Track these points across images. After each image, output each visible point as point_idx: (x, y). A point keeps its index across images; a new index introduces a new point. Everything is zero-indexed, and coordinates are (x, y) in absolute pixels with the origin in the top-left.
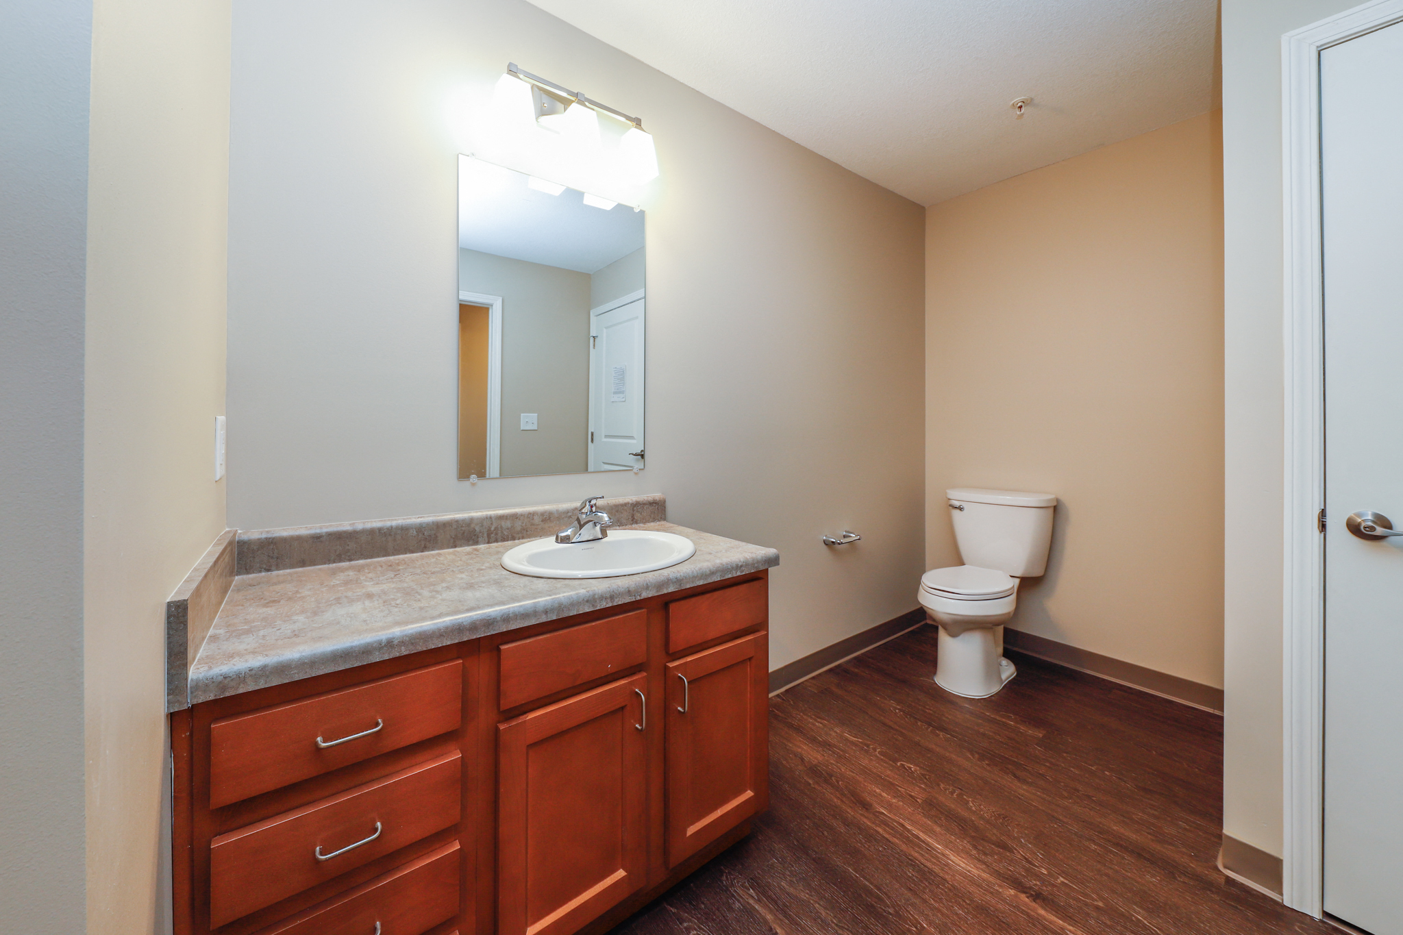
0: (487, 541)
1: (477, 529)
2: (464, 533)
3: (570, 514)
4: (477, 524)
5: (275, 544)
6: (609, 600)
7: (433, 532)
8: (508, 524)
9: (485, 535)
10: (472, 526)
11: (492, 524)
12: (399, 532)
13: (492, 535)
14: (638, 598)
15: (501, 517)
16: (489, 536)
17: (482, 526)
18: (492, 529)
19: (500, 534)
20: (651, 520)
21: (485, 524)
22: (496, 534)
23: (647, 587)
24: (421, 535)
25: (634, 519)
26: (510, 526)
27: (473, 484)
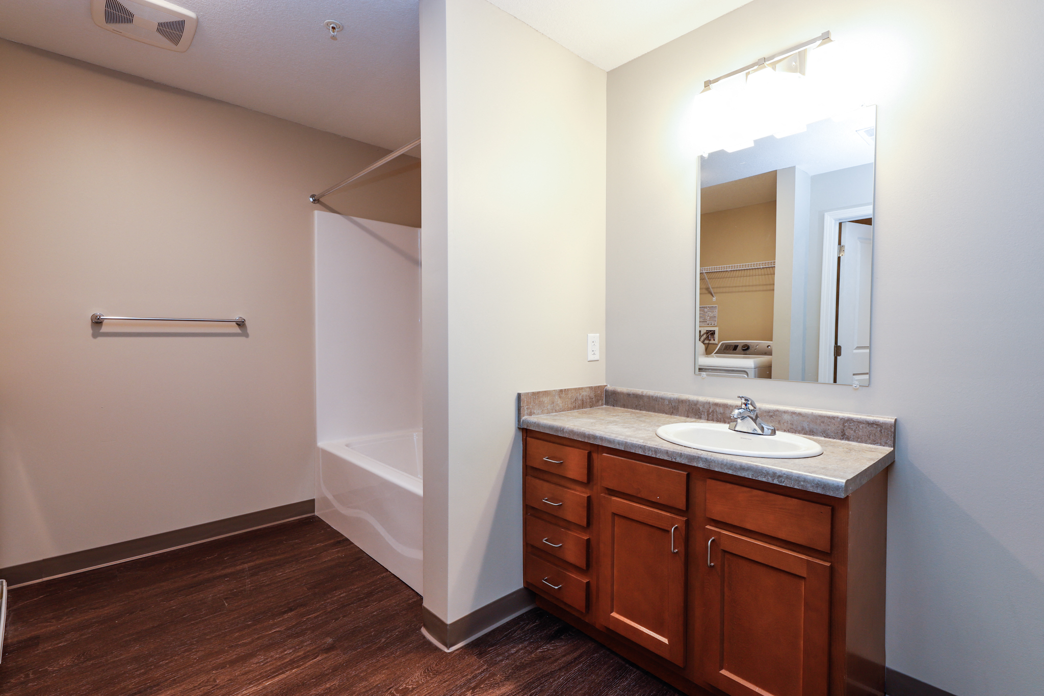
0: (707, 418)
1: (701, 408)
2: (693, 409)
3: (771, 414)
4: (701, 406)
5: (616, 394)
6: (653, 453)
7: (676, 405)
8: (721, 410)
9: (706, 414)
10: (698, 406)
11: (710, 407)
12: (660, 400)
13: (710, 415)
14: (674, 460)
15: (716, 405)
16: (708, 415)
17: (704, 407)
18: (710, 411)
19: (715, 416)
20: (869, 441)
21: (706, 406)
22: (713, 415)
23: (681, 455)
24: (670, 405)
25: (845, 434)
26: (722, 412)
27: (703, 379)
